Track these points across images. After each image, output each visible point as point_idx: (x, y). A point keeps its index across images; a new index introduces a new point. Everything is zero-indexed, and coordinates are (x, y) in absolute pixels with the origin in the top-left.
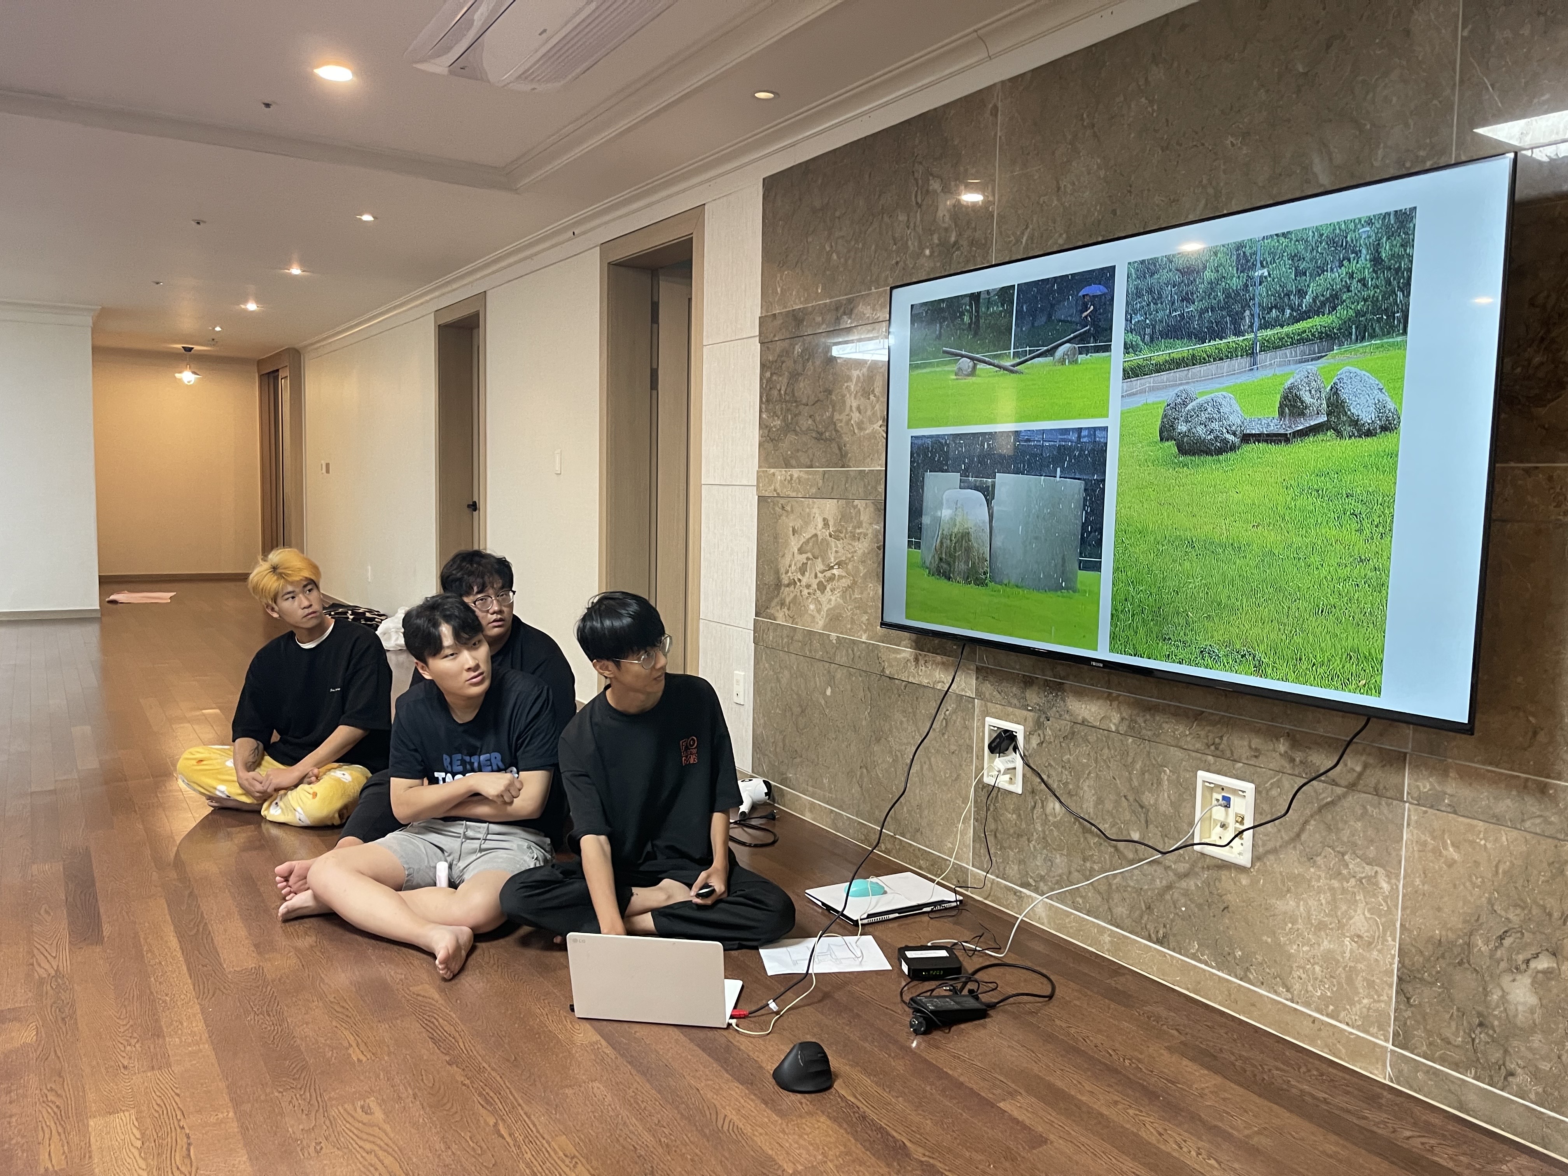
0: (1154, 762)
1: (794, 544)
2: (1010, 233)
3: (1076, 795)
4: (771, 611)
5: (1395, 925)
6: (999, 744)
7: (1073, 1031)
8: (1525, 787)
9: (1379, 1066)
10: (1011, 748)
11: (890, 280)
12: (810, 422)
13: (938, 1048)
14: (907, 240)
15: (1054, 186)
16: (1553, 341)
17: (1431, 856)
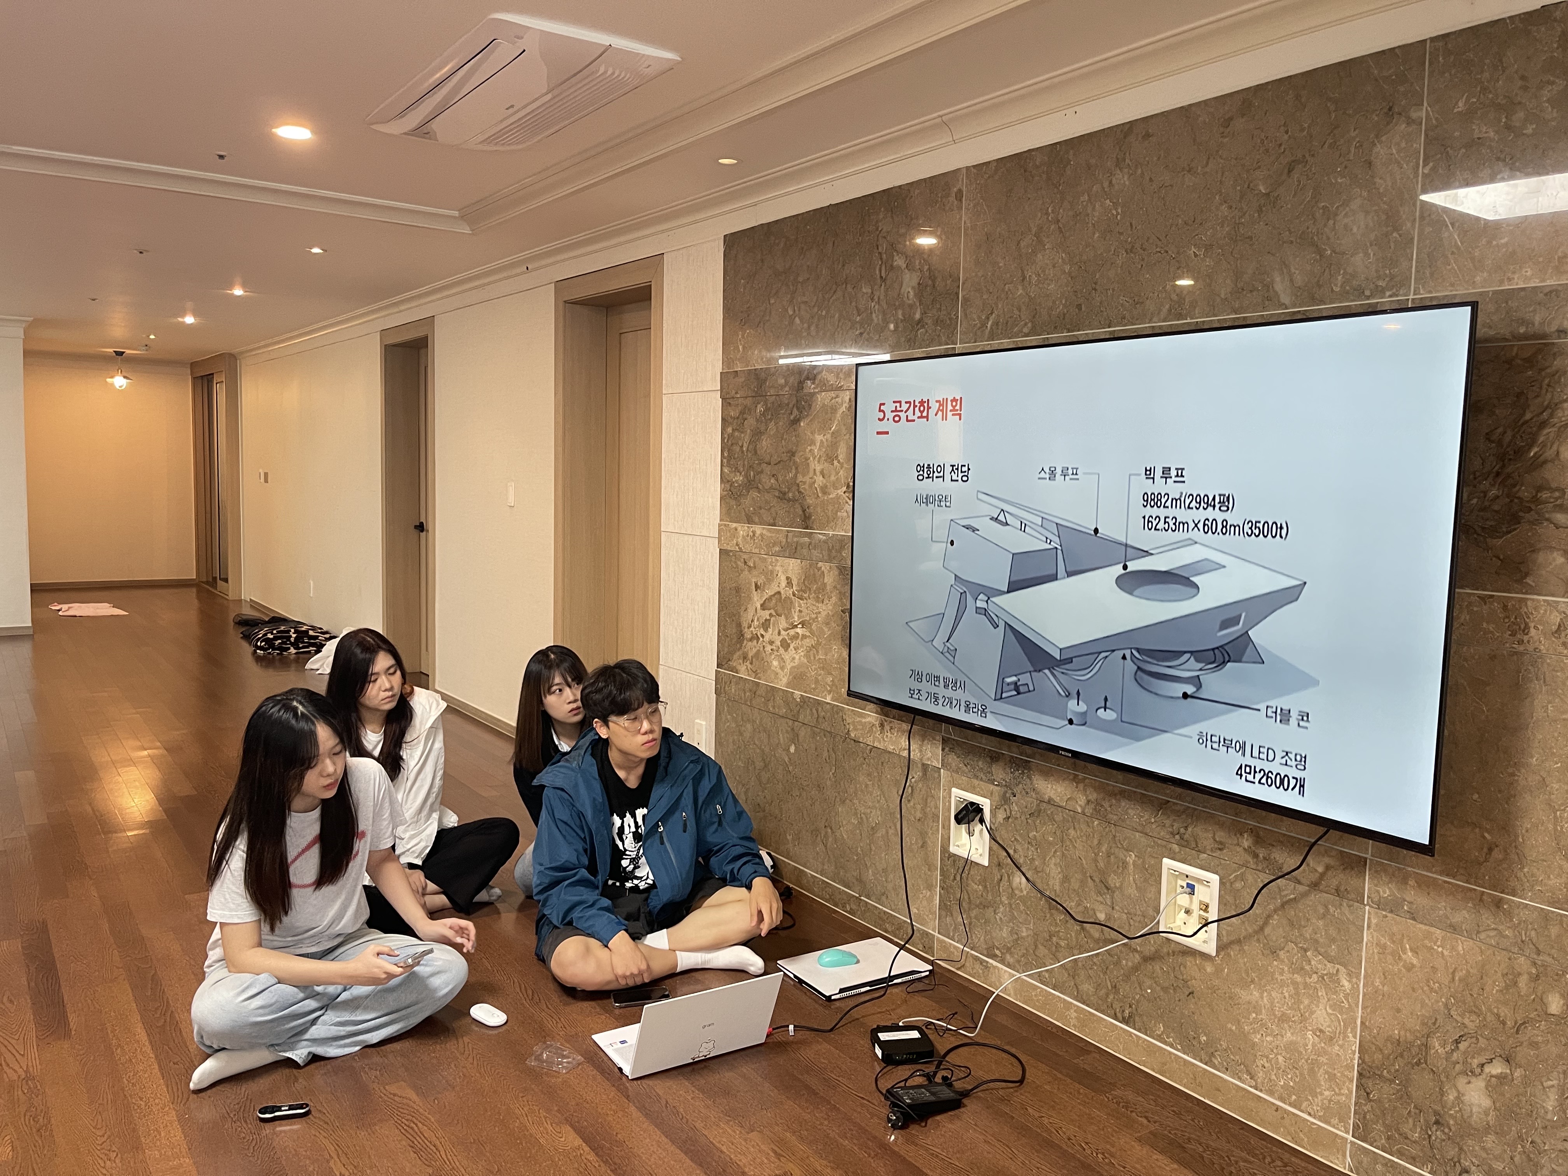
0: (1119, 846)
1: (757, 600)
2: (975, 316)
3: (1042, 871)
4: (733, 664)
5: (1355, 1023)
6: (965, 815)
7: (1046, 1121)
8: (1481, 899)
9: (1340, 1156)
10: (977, 819)
12: (773, 481)
13: (916, 1145)
14: (871, 313)
15: (1020, 274)
16: (1509, 476)
17: (1389, 958)
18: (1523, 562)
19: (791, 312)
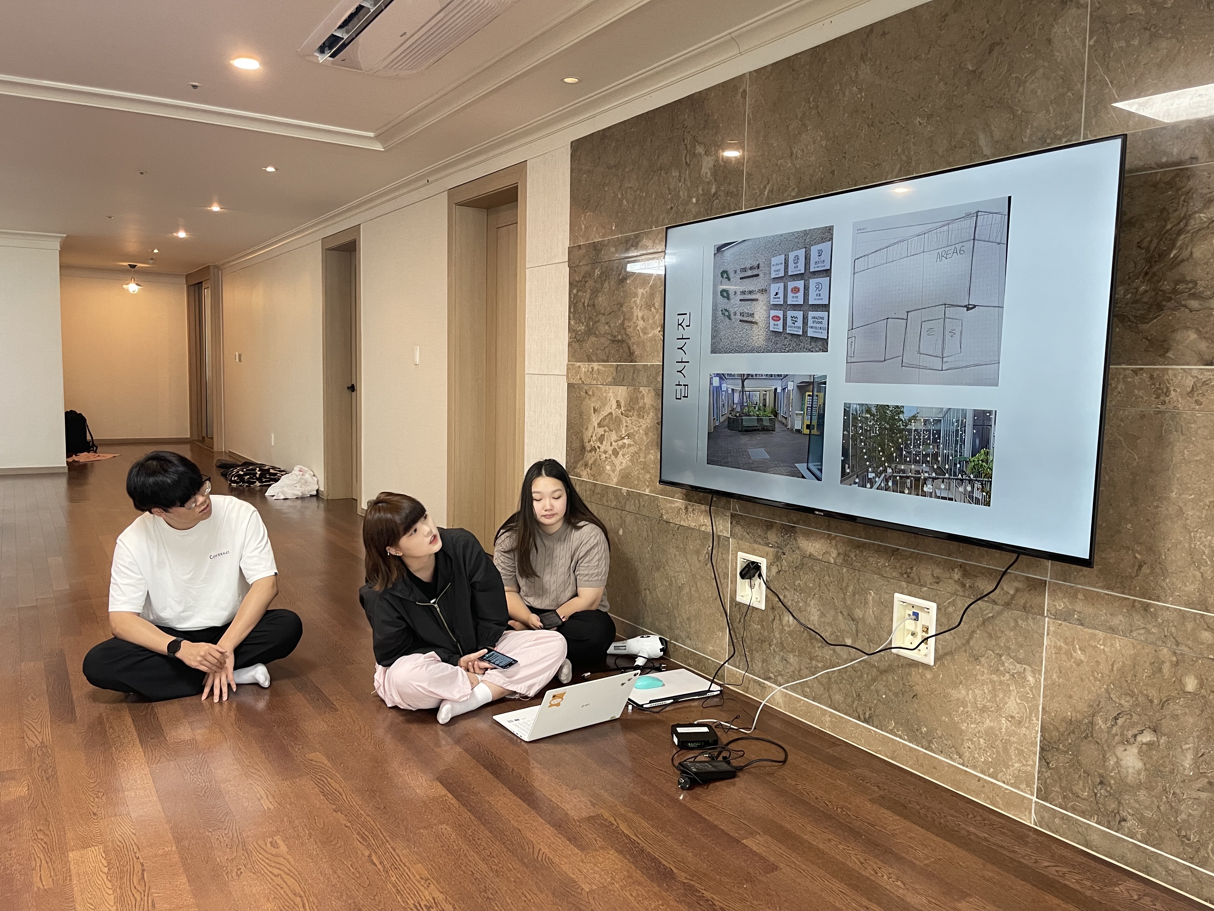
0: (862, 586)
1: (595, 420)
2: (756, 187)
3: (805, 610)
4: (577, 470)
5: (1038, 709)
6: (748, 572)
7: (800, 787)
8: (1132, 606)
9: (1027, 814)
10: (757, 575)
11: (667, 221)
12: (606, 328)
13: (699, 800)
14: (679, 191)
15: (789, 152)
16: (1154, 274)
17: (1064, 657)
18: (1165, 341)
19: (620, 196)
